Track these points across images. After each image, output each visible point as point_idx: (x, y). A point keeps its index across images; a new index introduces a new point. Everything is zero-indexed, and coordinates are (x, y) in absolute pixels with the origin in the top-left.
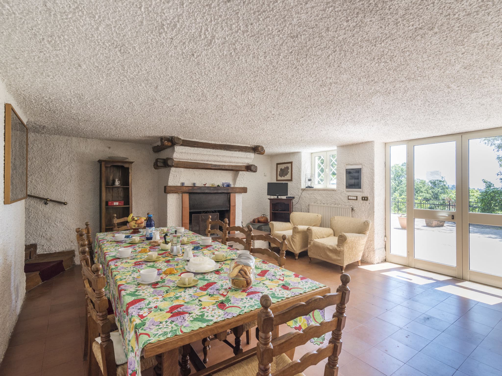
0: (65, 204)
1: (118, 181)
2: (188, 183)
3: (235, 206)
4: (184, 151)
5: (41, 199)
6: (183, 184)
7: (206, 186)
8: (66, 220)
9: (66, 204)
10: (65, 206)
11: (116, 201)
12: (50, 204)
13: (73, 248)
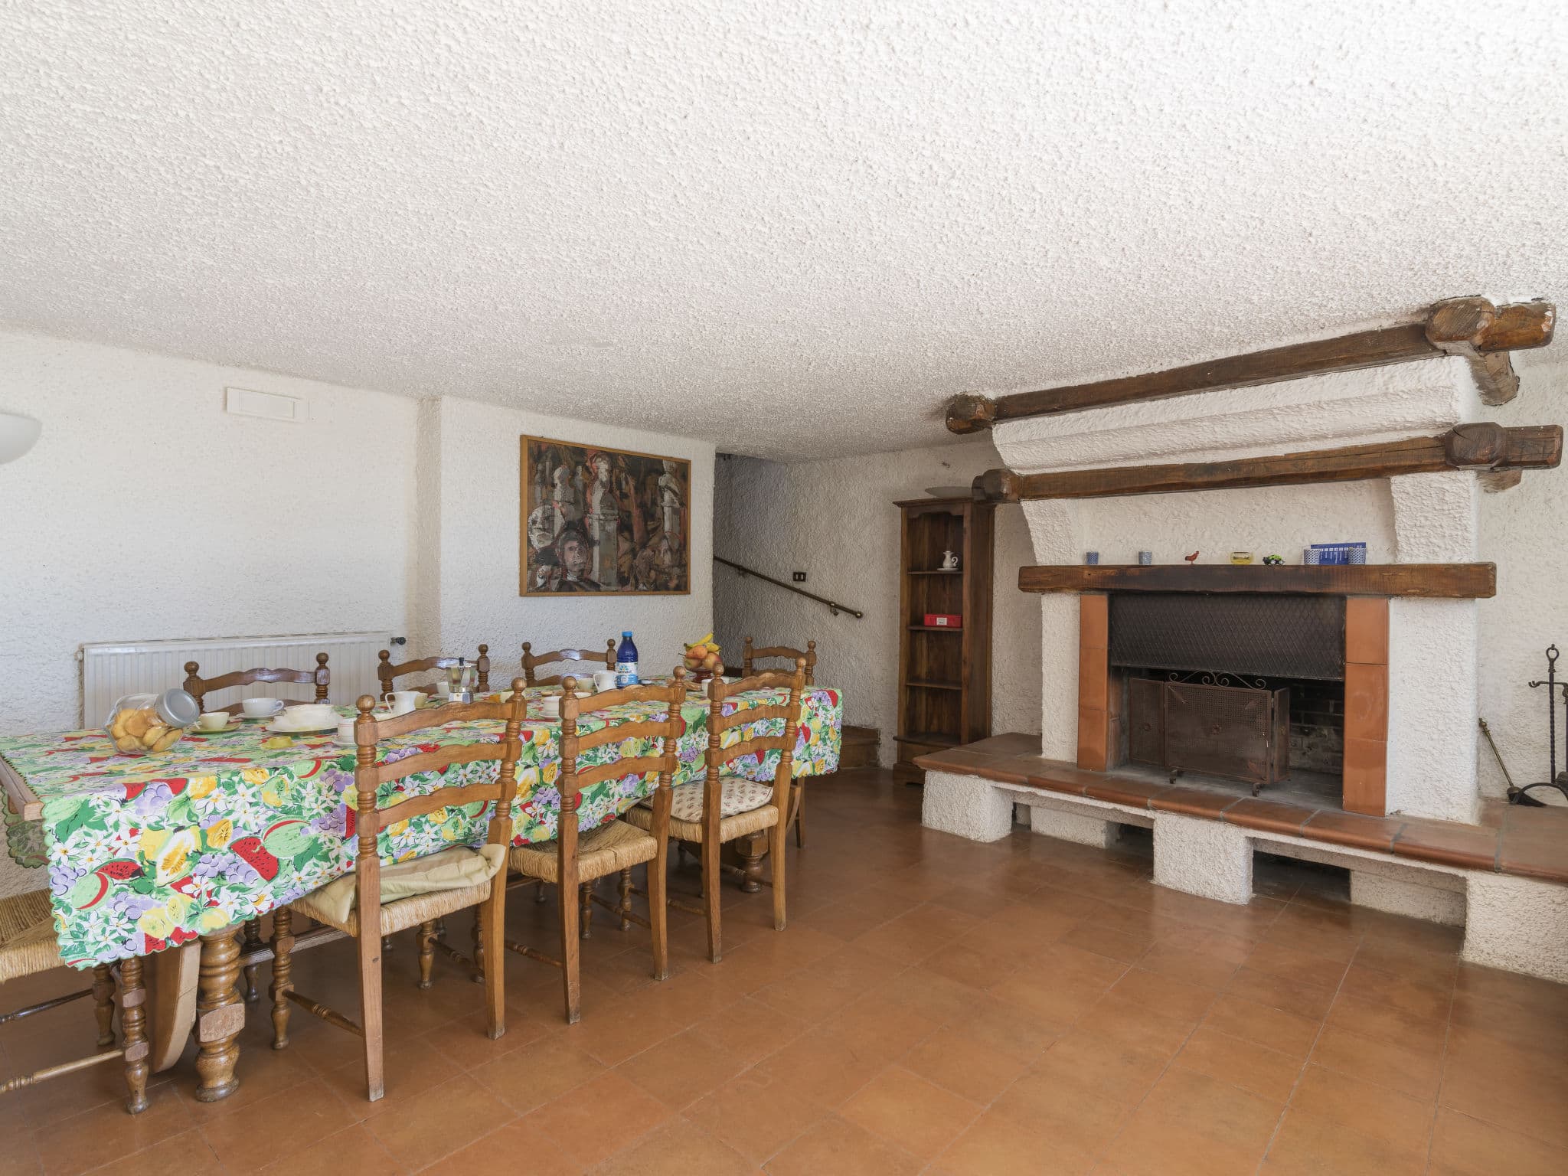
0: (857, 615)
1: (952, 556)
2: (1117, 553)
3: (1382, 663)
4: (1023, 436)
5: (829, 603)
6: (1092, 556)
7: (1196, 562)
8: (865, 654)
9: (858, 617)
10: (857, 622)
11: (942, 614)
12: (842, 615)
13: (878, 725)
